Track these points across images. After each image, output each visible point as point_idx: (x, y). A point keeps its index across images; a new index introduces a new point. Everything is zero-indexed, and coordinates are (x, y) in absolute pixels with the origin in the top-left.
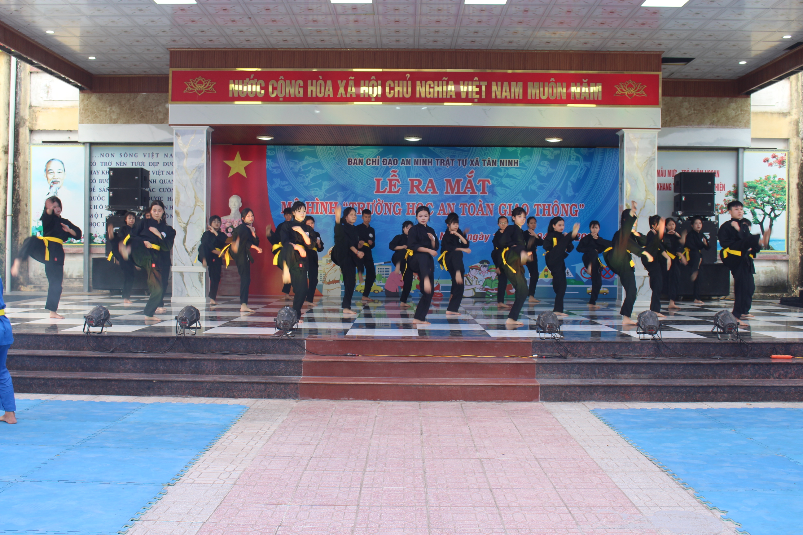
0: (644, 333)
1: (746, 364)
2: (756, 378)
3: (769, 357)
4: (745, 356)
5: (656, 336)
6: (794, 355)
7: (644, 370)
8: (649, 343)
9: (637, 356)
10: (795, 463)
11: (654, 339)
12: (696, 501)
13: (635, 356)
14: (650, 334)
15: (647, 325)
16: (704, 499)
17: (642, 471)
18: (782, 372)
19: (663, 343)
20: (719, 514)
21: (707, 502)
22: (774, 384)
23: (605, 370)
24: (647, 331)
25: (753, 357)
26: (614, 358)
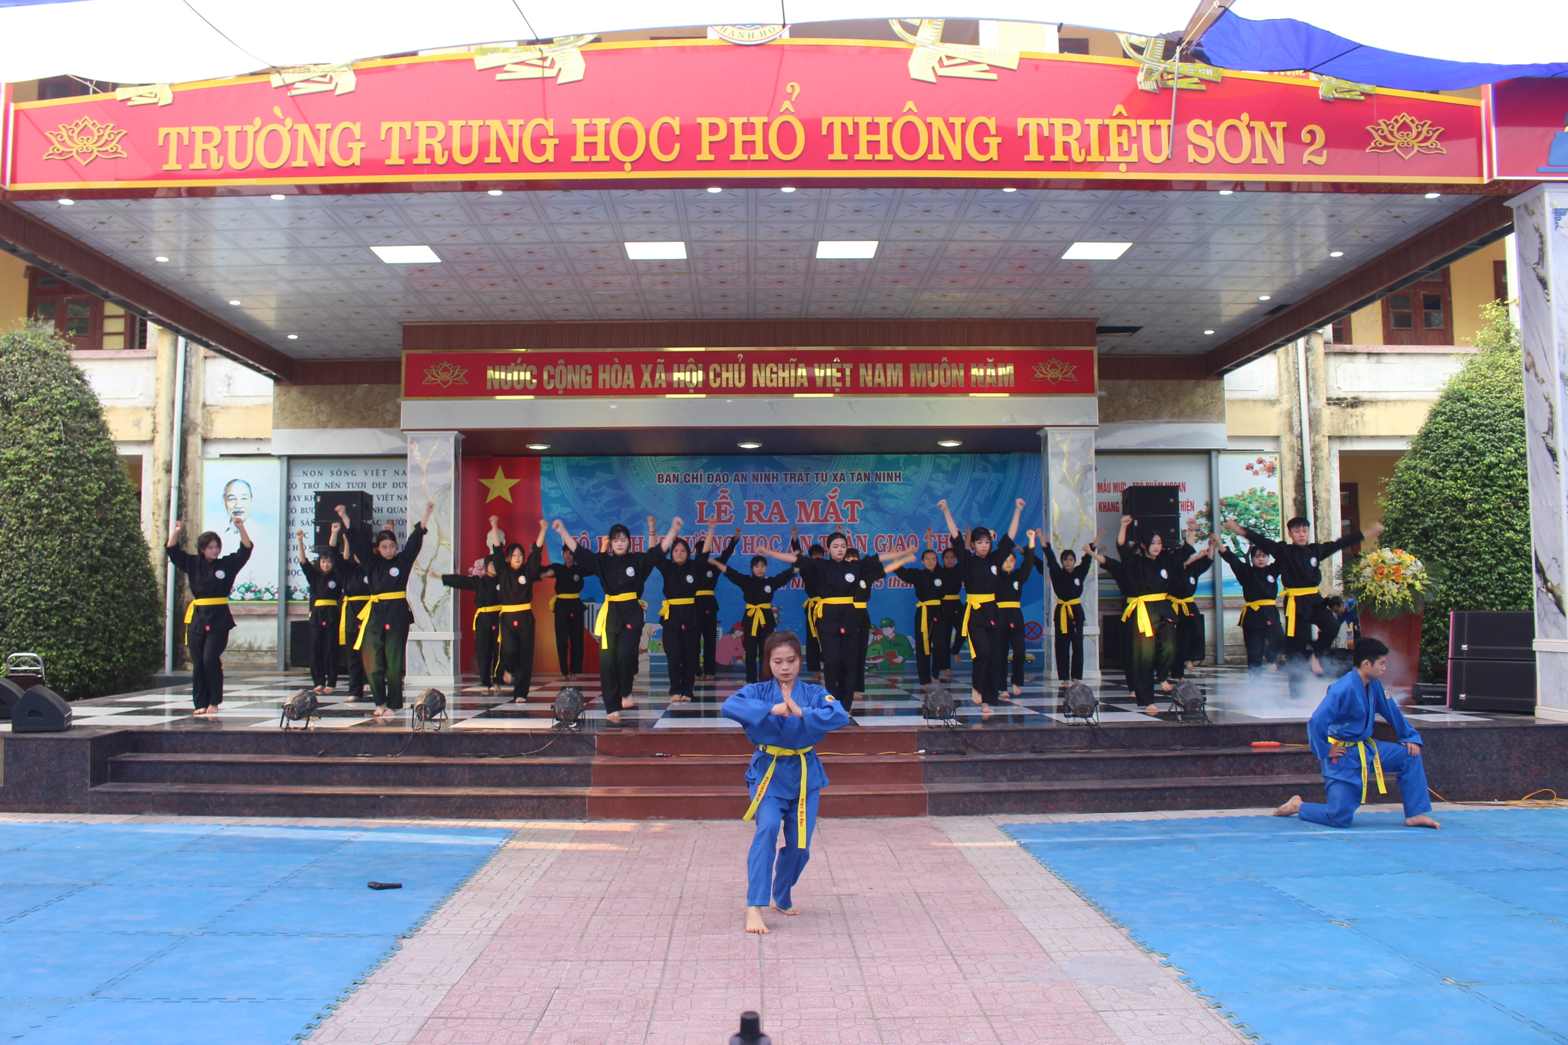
0: (1074, 716)
1: (1216, 756)
2: (1230, 775)
3: (1248, 744)
4: (1215, 745)
5: (1090, 720)
6: (1283, 741)
7: (1074, 768)
8: (1081, 730)
9: (1066, 748)
10: (1270, 888)
11: (1088, 724)
12: (1129, 944)
13: (1063, 749)
14: (1082, 716)
15: (1077, 704)
16: (1141, 940)
17: (1060, 905)
18: (1266, 766)
19: (1100, 729)
20: (1157, 958)
21: (1144, 943)
22: (1255, 783)
23: (1020, 769)
24: (1078, 713)
25: (1226, 745)
26: (1033, 752)
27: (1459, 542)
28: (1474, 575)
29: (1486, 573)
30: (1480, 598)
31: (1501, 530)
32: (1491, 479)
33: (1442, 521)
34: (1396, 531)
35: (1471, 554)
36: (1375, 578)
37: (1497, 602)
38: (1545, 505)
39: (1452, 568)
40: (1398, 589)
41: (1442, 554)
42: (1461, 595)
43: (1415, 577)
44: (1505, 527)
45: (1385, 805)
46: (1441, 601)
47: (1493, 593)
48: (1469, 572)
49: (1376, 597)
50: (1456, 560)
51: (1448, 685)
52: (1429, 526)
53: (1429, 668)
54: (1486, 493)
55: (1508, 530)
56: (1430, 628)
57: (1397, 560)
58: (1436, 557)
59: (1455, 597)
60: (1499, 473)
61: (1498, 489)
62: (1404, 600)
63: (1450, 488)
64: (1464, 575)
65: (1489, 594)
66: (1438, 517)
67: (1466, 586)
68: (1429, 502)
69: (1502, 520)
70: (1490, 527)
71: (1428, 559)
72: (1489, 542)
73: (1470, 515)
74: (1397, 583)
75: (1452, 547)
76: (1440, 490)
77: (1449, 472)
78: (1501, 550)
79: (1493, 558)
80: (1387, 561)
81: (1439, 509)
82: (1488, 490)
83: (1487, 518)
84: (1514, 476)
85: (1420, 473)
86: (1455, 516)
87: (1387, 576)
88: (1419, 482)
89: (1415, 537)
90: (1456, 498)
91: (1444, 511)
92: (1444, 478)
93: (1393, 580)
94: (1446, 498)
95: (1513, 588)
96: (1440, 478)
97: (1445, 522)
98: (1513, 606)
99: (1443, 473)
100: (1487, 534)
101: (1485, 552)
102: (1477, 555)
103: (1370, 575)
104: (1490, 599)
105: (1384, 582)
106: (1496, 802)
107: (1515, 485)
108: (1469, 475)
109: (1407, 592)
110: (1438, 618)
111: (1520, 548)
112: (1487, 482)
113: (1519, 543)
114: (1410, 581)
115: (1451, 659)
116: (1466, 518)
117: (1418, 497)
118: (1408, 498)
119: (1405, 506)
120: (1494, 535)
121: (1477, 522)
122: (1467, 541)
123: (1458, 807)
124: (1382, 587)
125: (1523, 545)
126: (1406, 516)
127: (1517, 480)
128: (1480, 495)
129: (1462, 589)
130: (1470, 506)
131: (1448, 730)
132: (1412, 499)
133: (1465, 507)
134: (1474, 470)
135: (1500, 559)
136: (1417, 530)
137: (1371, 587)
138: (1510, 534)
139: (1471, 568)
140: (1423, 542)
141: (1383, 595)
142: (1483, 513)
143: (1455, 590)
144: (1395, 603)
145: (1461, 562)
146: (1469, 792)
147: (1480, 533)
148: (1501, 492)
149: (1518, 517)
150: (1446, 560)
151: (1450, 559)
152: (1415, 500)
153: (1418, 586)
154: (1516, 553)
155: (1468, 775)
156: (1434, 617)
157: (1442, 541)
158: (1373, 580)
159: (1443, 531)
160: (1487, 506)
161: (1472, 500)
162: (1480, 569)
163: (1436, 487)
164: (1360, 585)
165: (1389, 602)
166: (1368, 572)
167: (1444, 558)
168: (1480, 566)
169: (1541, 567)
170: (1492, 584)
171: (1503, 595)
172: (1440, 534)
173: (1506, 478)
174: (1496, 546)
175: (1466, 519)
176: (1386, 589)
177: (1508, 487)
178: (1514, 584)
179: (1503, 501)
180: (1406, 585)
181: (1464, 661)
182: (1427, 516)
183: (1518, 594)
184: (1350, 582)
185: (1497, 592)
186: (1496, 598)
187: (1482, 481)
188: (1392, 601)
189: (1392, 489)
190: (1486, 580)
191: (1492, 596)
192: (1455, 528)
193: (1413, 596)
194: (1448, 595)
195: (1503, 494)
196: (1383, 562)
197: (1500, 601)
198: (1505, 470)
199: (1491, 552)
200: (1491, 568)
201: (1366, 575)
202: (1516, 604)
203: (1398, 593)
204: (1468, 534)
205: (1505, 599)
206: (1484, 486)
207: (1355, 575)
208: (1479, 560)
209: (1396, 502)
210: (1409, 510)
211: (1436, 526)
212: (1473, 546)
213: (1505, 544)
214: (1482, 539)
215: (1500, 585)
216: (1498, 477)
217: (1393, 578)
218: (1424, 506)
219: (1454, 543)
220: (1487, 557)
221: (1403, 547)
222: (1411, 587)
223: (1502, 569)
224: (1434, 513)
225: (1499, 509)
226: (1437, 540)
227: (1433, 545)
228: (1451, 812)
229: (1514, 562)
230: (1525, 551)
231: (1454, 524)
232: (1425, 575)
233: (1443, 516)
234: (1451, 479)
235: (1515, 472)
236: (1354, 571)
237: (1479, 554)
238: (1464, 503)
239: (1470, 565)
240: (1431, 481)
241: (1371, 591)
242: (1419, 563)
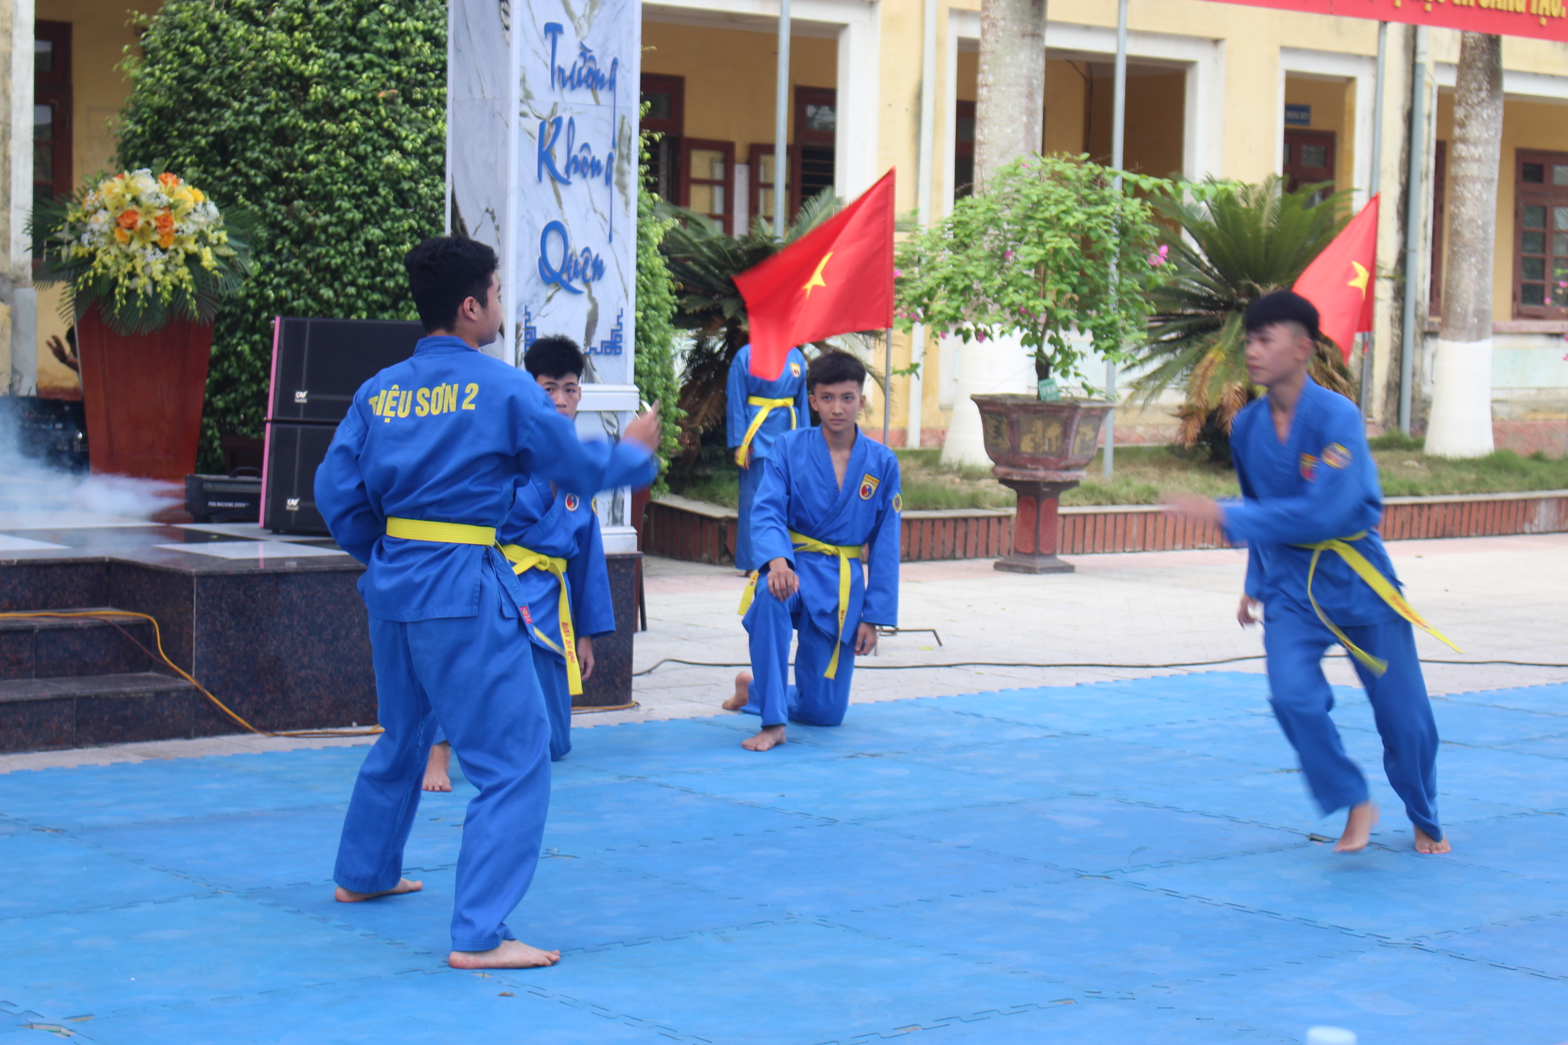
27: (292, 169)
28: (317, 243)
29: (340, 240)
30: (327, 293)
31: (375, 149)
32: (364, 36)
33: (258, 120)
34: (159, 136)
35: (314, 198)
36: (117, 236)
37: (360, 303)
38: (477, 95)
39: (274, 225)
40: (166, 263)
41: (255, 193)
42: (288, 284)
43: (202, 238)
44: (384, 142)
45: (130, 746)
46: (248, 296)
47: (353, 283)
48: (307, 235)
49: (116, 280)
50: (283, 208)
51: (264, 480)
52: (230, 129)
53: (216, 443)
54: (350, 66)
55: (390, 148)
56: (223, 356)
57: (165, 199)
58: (241, 199)
59: (277, 288)
60: (378, 23)
61: (375, 59)
62: (177, 290)
63: (278, 48)
64: (297, 242)
65: (345, 286)
66: (250, 111)
67: (301, 266)
68: (232, 75)
69: (379, 126)
70: (354, 140)
71: (225, 201)
72: (351, 173)
73: (316, 110)
74: (164, 251)
75: (275, 178)
76: (257, 51)
77: (278, 13)
78: (373, 192)
79: (357, 207)
80: (143, 199)
81: (253, 92)
82: (354, 58)
83: (349, 119)
84: (407, 32)
85: (218, 7)
86: (286, 111)
87: (142, 234)
88: (213, 28)
89: (200, 153)
90: (289, 72)
91: (264, 99)
92: (267, 25)
93: (155, 244)
94: (267, 69)
95: (392, 275)
96: (258, 23)
97: (263, 122)
98: (391, 312)
99: (265, 14)
100: (347, 153)
101: (342, 195)
102: (325, 200)
103: (105, 229)
104: (346, 295)
105: (135, 246)
106: (355, 729)
107: (407, 53)
108: (318, 23)
109: (184, 272)
110: (239, 335)
111: (410, 190)
112: (354, 41)
113: (410, 178)
114: (192, 247)
115: (273, 422)
116: (308, 116)
117: (208, 61)
118: (189, 62)
119: (180, 79)
120: (361, 159)
121: (330, 127)
122: (307, 167)
123: (281, 743)
124: (130, 258)
125: (417, 183)
126: (182, 102)
127: (413, 41)
128: (337, 68)
129: (291, 272)
130: (317, 91)
131: (264, 576)
132: (196, 67)
133: (306, 93)
134: (328, 13)
135: (370, 210)
136: (205, 136)
137: (107, 258)
138: (393, 158)
139: (312, 227)
140: (216, 165)
141: (132, 275)
142: (343, 108)
143: (278, 274)
144: (157, 295)
145: (292, 215)
146: (303, 709)
147: (333, 152)
148: (379, 66)
149: (410, 122)
150: (263, 206)
151: (271, 205)
152: (203, 68)
153: (208, 259)
154: (402, 199)
155: (303, 673)
156: (231, 331)
157: (256, 164)
158: (112, 242)
159: (259, 142)
160: (350, 94)
161: (321, 78)
162: (331, 229)
163: (248, 43)
164: (83, 252)
165: (145, 293)
166: (101, 221)
167: (257, 202)
168: (330, 224)
169: (463, 228)
170: (353, 263)
171: (372, 288)
172: (252, 148)
173: (393, 37)
174: (364, 183)
175: (307, 120)
176: (139, 263)
177: (395, 55)
178: (396, 265)
179: (383, 86)
180: (182, 256)
181: (299, 428)
182: (227, 106)
183: (401, 287)
184: (61, 243)
185: (361, 281)
186: (359, 295)
187: (345, 39)
188: (150, 290)
189: (155, 39)
190: (341, 254)
191: (352, 290)
192: (283, 137)
193: (195, 282)
194: (262, 285)
195: (384, 71)
196: (135, 200)
197: (365, 300)
198: (391, 17)
199: (354, 196)
200: (353, 229)
201: (96, 227)
202: (397, 310)
203: (165, 272)
204: (309, 152)
205: (376, 297)
206: (347, 49)
207: (73, 228)
208: (330, 210)
209: (163, 71)
210: (190, 90)
211: (244, 130)
212: (319, 179)
213: (382, 179)
214: (337, 165)
215: (368, 266)
216: (376, 33)
217: (156, 237)
218: (221, 84)
219: (280, 171)
220: (346, 205)
221: (178, 170)
222: (192, 260)
223: (374, 233)
224: (242, 100)
225: (374, 101)
226: (245, 160)
227: (237, 171)
228: (268, 755)
229: (397, 219)
230: (420, 197)
231: (282, 129)
232: (224, 236)
233: (261, 108)
234: (281, 27)
235: (409, 24)
236: (71, 218)
237: (329, 197)
238: (305, 83)
239: (310, 220)
240: (240, 29)
241: (105, 267)
242: (213, 208)
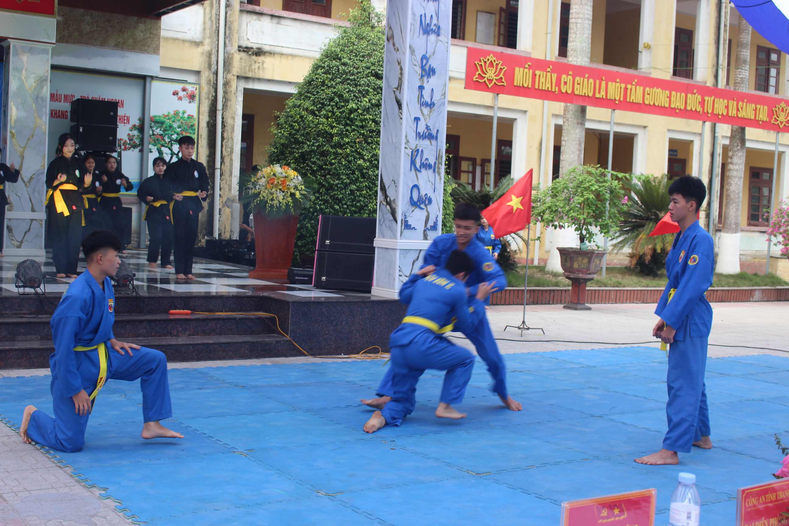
0: (24, 286)
1: (141, 321)
2: (152, 336)
3: (167, 312)
4: (141, 312)
5: (38, 290)
6: (194, 310)
7: (23, 331)
8: (30, 299)
9: (16, 314)
10: (186, 427)
11: (36, 293)
12: (73, 481)
13: (13, 314)
14: (31, 287)
15: (28, 277)
16: (83, 477)
17: (11, 450)
18: (180, 329)
19: (46, 298)
20: (97, 492)
21: (86, 480)
22: (171, 343)
24: (28, 284)
25: (150, 312)
27: (326, 165)
28: (334, 190)
29: (342, 189)
30: (337, 207)
31: (354, 159)
32: (352, 120)
33: (315, 148)
34: (282, 153)
35: (333, 175)
36: (268, 187)
37: (348, 211)
38: (391, 141)
39: (320, 184)
40: (284, 196)
41: (314, 173)
42: (324, 204)
43: (296, 188)
44: (358, 156)
45: (267, 359)
46: (310, 208)
47: (346, 204)
48: (331, 187)
49: (267, 201)
50: (323, 178)
51: (314, 270)
52: (306, 151)
53: (298, 257)
54: (347, 130)
55: (360, 159)
56: (301, 228)
57: (284, 174)
58: (309, 175)
59: (320, 205)
60: (357, 116)
61: (356, 128)
62: (287, 205)
63: (323, 124)
64: (327, 190)
65: (343, 205)
66: (313, 145)
67: (328, 198)
68: (307, 133)
69: (356, 151)
70: (348, 155)
71: (304, 175)
72: (346, 167)
73: (335, 145)
74: (283, 192)
75: (321, 168)
76: (316, 125)
77: (324, 112)
78: (354, 173)
79: (348, 178)
80: (277, 174)
81: (314, 139)
82: (348, 128)
83: (346, 148)
84: (367, 119)
85: (303, 110)
86: (325, 145)
87: (276, 186)
88: (302, 117)
89: (296, 159)
90: (326, 132)
91: (318, 141)
92: (320, 116)
93: (280, 189)
94: (319, 131)
95: (359, 201)
96: (316, 116)
97: (317, 149)
98: (358, 214)
99: (319, 113)
100: (345, 160)
101: (343, 174)
102: (337, 176)
103: (264, 184)
104: (343, 208)
105: (274, 190)
106: (343, 356)
107: (367, 126)
108: (337, 116)
109: (290, 199)
110: (307, 221)
111: (366, 173)
112: (349, 122)
113: (366, 169)
114: (293, 191)
115: (318, 250)
116: (332, 147)
117: (300, 128)
118: (293, 128)
119: (290, 134)
120: (350, 162)
121: (340, 151)
122: (332, 164)
123: (318, 360)
124: (272, 194)
125: (368, 170)
126: (290, 141)
127: (368, 122)
128: (343, 131)
129: (325, 200)
130: (336, 139)
131: (314, 303)
132: (296, 130)
133: (332, 139)
134: (340, 112)
135: (352, 179)
136: (297, 153)
137: (264, 194)
138: (361, 162)
139: (333, 185)
140: (301, 163)
141: (272, 200)
142: (344, 145)
143: (321, 200)
144: (280, 207)
145: (326, 180)
146: (325, 348)
147: (340, 159)
148: (357, 130)
149: (366, 149)
150: (316, 177)
151: (319, 177)
152: (298, 131)
153: (298, 195)
154: (363, 176)
155: (325, 336)
156: (304, 219)
157: (314, 163)
158: (266, 188)
159: (316, 155)
160: (347, 140)
161: (337, 134)
162: (339, 186)
163: (313, 122)
164: (256, 192)
165: (276, 206)
166: (263, 181)
167: (314, 176)
168: (339, 184)
169: (384, 186)
170: (346, 197)
171: (352, 206)
172: (313, 158)
173: (362, 121)
174: (350, 170)
175: (332, 148)
176: (275, 196)
177: (362, 127)
178: (360, 198)
179: (358, 137)
180: (289, 193)
181: (327, 253)
182: (305, 143)
183: (362, 206)
184: (249, 189)
185: (348, 203)
186: (348, 208)
187: (346, 121)
188: (278, 205)
189: (282, 121)
190: (342, 194)
191: (345, 206)
192: (324, 154)
193: (293, 202)
194: (315, 204)
195: (358, 132)
196: (274, 175)
197: (350, 210)
198: (361, 114)
199: (347, 174)
200: (346, 186)
201: (261, 184)
202: (360, 213)
203: (283, 199)
204: (332, 159)
205: (353, 209)
206: (346, 125)
207: (253, 184)
208: (339, 179)
209: (284, 131)
210: (293, 138)
211: (311, 151)
212: (335, 168)
213: (357, 169)
214: (342, 164)
215: (351, 198)
216: (356, 119)
217: (281, 187)
218: (304, 136)
219: (322, 165)
220: (344, 177)
221: (288, 165)
222: (293, 195)
223: (353, 187)
224: (310, 142)
225: (355, 142)
226: (311, 162)
227: (308, 165)
228: (313, 364)
229: (361, 182)
230: (369, 175)
231: (324, 151)
232: (303, 187)
233: (317, 144)
234: (324, 117)
235: (367, 116)
236: (253, 180)
237: (339, 174)
238: (332, 136)
239: (332, 182)
240: (311, 118)
241: (263, 197)
242: (300, 178)
